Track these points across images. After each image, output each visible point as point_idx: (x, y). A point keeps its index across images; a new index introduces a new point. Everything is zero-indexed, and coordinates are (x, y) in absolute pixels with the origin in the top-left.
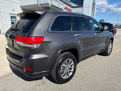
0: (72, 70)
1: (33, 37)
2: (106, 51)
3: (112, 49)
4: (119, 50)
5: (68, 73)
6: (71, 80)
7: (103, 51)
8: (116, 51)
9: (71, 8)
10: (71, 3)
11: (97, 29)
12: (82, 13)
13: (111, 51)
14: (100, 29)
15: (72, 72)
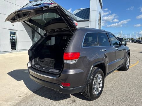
0: (101, 85)
1: (70, 53)
2: (125, 65)
3: (129, 63)
4: (135, 65)
5: (98, 88)
6: (101, 96)
7: (122, 65)
8: (133, 66)
9: (77, 23)
10: (76, 17)
11: (116, 44)
12: (88, 27)
13: (129, 66)
14: (119, 44)
15: (101, 87)
